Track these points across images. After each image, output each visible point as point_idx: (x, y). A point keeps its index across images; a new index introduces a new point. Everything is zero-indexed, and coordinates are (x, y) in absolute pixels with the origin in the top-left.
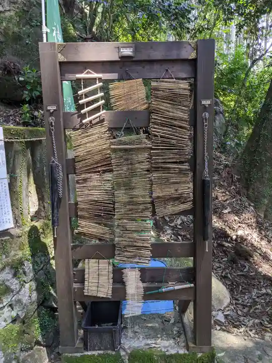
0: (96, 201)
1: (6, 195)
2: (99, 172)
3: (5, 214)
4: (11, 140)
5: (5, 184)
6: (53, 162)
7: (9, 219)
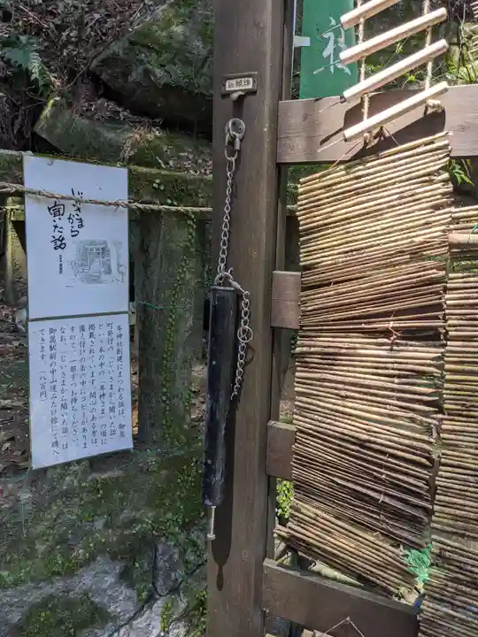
0: (362, 444)
1: (120, 359)
2: (386, 333)
3: (112, 409)
4: (151, 206)
5: (119, 328)
6: (225, 281)
7: (122, 426)
